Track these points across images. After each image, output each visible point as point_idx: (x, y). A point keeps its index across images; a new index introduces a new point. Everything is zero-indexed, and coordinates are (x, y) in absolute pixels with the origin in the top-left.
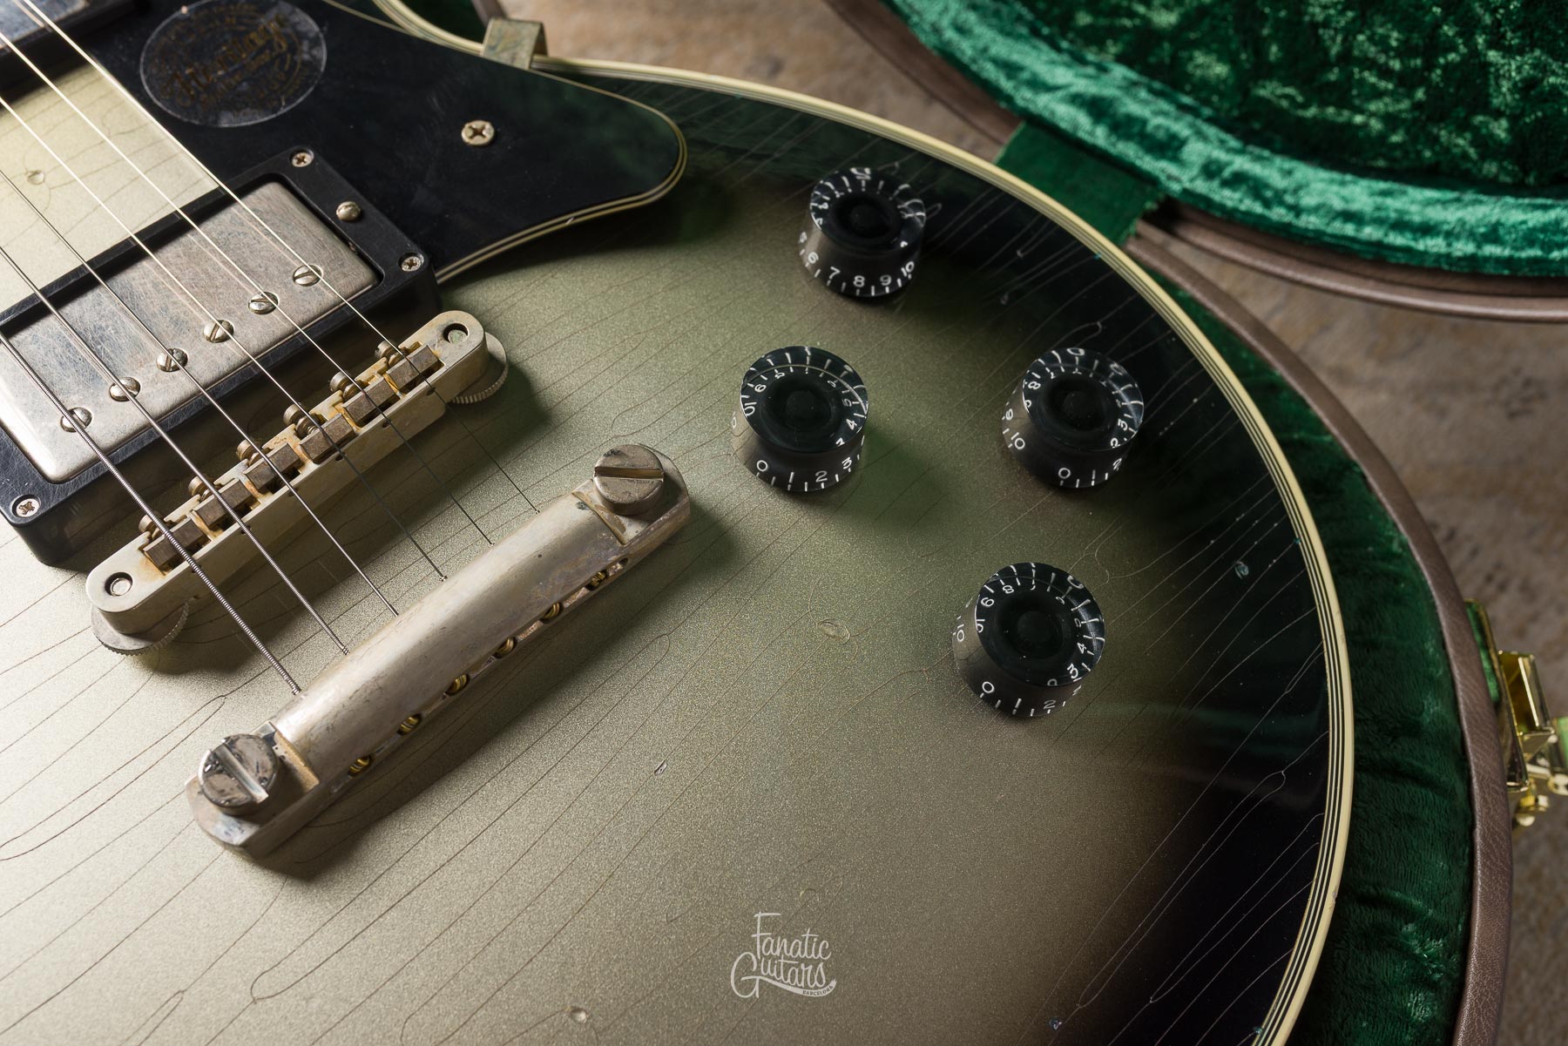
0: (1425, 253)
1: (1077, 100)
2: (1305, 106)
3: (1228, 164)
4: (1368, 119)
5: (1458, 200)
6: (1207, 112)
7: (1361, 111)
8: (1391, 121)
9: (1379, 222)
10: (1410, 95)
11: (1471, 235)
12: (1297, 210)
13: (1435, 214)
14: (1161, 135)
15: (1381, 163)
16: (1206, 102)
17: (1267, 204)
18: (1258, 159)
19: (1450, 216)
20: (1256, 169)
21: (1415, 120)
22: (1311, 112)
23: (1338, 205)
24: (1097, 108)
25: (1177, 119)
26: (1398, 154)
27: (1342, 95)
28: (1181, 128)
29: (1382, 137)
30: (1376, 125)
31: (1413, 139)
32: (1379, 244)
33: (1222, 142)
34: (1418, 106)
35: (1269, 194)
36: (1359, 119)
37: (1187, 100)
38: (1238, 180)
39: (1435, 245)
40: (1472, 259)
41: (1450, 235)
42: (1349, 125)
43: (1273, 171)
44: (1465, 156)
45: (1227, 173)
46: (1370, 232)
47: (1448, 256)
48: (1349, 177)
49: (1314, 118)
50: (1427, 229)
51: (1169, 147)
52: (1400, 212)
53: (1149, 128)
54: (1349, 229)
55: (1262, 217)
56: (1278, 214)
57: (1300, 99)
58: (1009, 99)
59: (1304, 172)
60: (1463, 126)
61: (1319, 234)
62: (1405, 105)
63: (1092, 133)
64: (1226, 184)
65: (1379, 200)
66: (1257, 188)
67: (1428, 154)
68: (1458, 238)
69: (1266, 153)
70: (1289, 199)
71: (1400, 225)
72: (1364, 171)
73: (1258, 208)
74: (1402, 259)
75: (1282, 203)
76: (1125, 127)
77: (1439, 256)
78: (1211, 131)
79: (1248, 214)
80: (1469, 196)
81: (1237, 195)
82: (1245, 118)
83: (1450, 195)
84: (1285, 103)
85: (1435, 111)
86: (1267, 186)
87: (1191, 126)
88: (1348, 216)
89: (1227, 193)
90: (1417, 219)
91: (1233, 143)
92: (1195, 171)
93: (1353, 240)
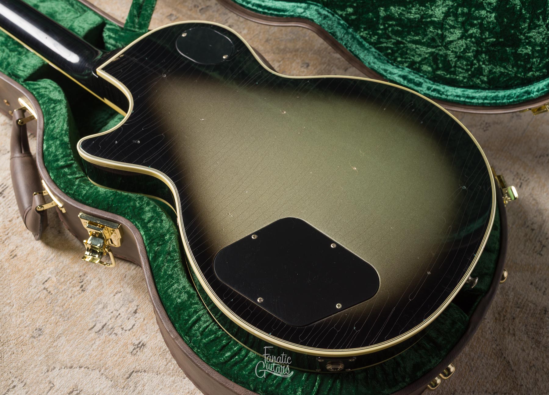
0: (473, 103)
1: (400, 76)
2: (447, 75)
3: (432, 87)
4: (460, 77)
5: (478, 92)
6: (426, 76)
7: (458, 76)
8: (464, 78)
9: (464, 97)
10: (468, 73)
11: (482, 99)
12: (447, 95)
13: (474, 95)
14: (418, 82)
15: (462, 85)
16: (426, 75)
17: (441, 95)
18: (437, 85)
19: (477, 95)
20: (438, 88)
21: (469, 77)
22: (448, 76)
23: (455, 94)
24: (404, 77)
25: (420, 79)
26: (465, 83)
27: (454, 73)
28: (421, 80)
29: (462, 81)
30: (461, 78)
31: (468, 81)
32: (464, 102)
33: (430, 82)
34: (469, 75)
35: (441, 93)
36: (457, 77)
37: (421, 74)
38: (434, 90)
39: (475, 101)
40: (483, 103)
41: (477, 99)
42: (456, 79)
43: (441, 88)
44: (479, 83)
45: (432, 89)
46: (462, 99)
47: (478, 103)
48: (456, 88)
49: (449, 78)
50: (473, 98)
51: (419, 84)
52: (468, 95)
53: (415, 81)
54: (458, 99)
55: (440, 98)
56: (444, 97)
57: (446, 74)
58: (386, 77)
59: (447, 88)
60: (478, 78)
61: (452, 100)
62: (466, 75)
63: (404, 83)
64: (432, 91)
65: (463, 92)
66: (438, 91)
67: (471, 83)
68: (479, 99)
69: (438, 84)
70: (445, 93)
71: (468, 97)
72: (459, 87)
73: (439, 96)
74: (469, 104)
75: (444, 94)
76: (410, 81)
77: (476, 103)
78: (427, 80)
79: (438, 97)
80: (480, 91)
81: (435, 93)
82: (434, 78)
83: (476, 91)
84: (443, 75)
85: (473, 76)
86: (440, 91)
87: (423, 80)
88: (457, 96)
89: (433, 93)
90: (471, 96)
91: (432, 82)
92: (426, 89)
93: (459, 101)
